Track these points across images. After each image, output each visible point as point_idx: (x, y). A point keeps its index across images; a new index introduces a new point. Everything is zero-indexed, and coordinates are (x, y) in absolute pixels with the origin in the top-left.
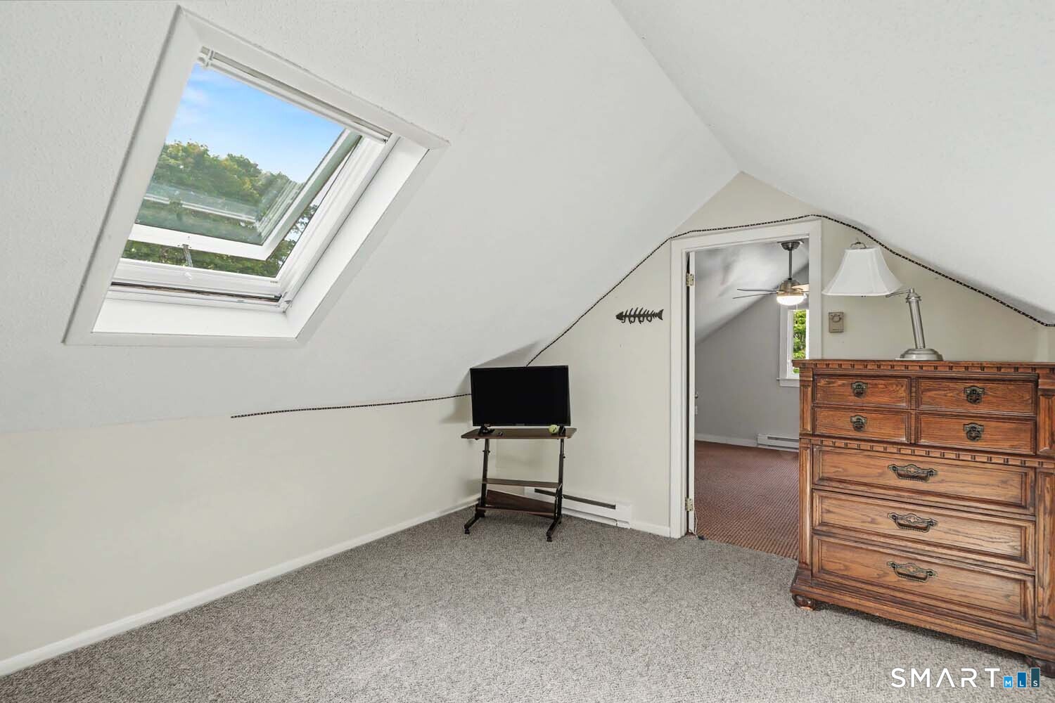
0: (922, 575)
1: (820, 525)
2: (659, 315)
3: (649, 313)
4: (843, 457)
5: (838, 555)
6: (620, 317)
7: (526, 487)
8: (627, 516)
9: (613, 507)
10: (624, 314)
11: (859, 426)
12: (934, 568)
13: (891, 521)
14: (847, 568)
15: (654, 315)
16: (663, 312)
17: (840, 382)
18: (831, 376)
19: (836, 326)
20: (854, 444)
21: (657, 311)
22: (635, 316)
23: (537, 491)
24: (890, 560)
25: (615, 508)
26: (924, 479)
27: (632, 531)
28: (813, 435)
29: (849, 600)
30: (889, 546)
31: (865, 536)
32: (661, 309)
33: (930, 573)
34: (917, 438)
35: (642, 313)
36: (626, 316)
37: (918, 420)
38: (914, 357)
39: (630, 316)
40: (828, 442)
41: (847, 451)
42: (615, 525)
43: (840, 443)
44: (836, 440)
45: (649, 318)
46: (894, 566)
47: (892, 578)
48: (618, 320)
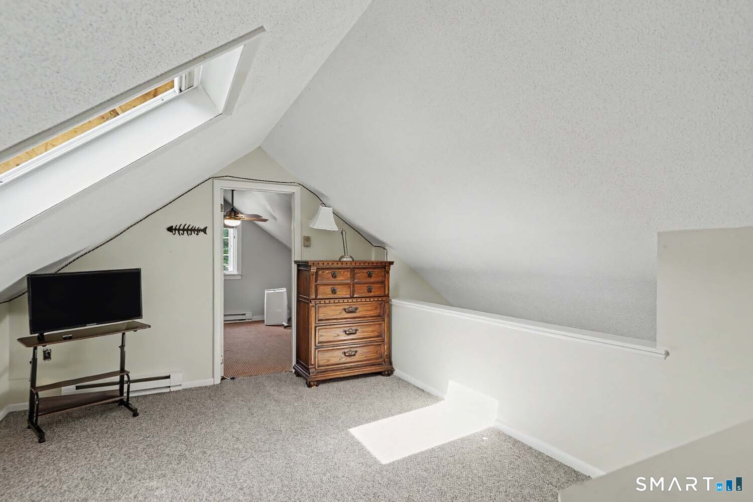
0: (353, 354)
1: (318, 343)
2: (204, 231)
3: (196, 228)
4: (328, 308)
5: (325, 356)
6: (170, 229)
7: (63, 388)
8: (180, 381)
9: (168, 377)
10: (173, 228)
11: (334, 292)
12: (357, 349)
13: (344, 333)
14: (328, 361)
15: (199, 230)
16: (207, 229)
17: (327, 272)
18: (323, 269)
19: (307, 243)
20: (332, 301)
21: (202, 228)
22: (184, 230)
23: (77, 388)
24: (343, 351)
25: (170, 378)
26: (353, 312)
27: (185, 390)
28: (316, 299)
29: (332, 375)
30: (344, 344)
31: (336, 343)
32: (205, 227)
33: (356, 352)
34: (353, 295)
35: (190, 228)
36: (175, 229)
37: (353, 286)
38: (345, 259)
39: (179, 230)
40: (322, 302)
41: (330, 304)
42: (169, 390)
43: (327, 301)
44: (326, 300)
45: (196, 232)
46: (345, 353)
47: (345, 359)
48: (169, 232)
